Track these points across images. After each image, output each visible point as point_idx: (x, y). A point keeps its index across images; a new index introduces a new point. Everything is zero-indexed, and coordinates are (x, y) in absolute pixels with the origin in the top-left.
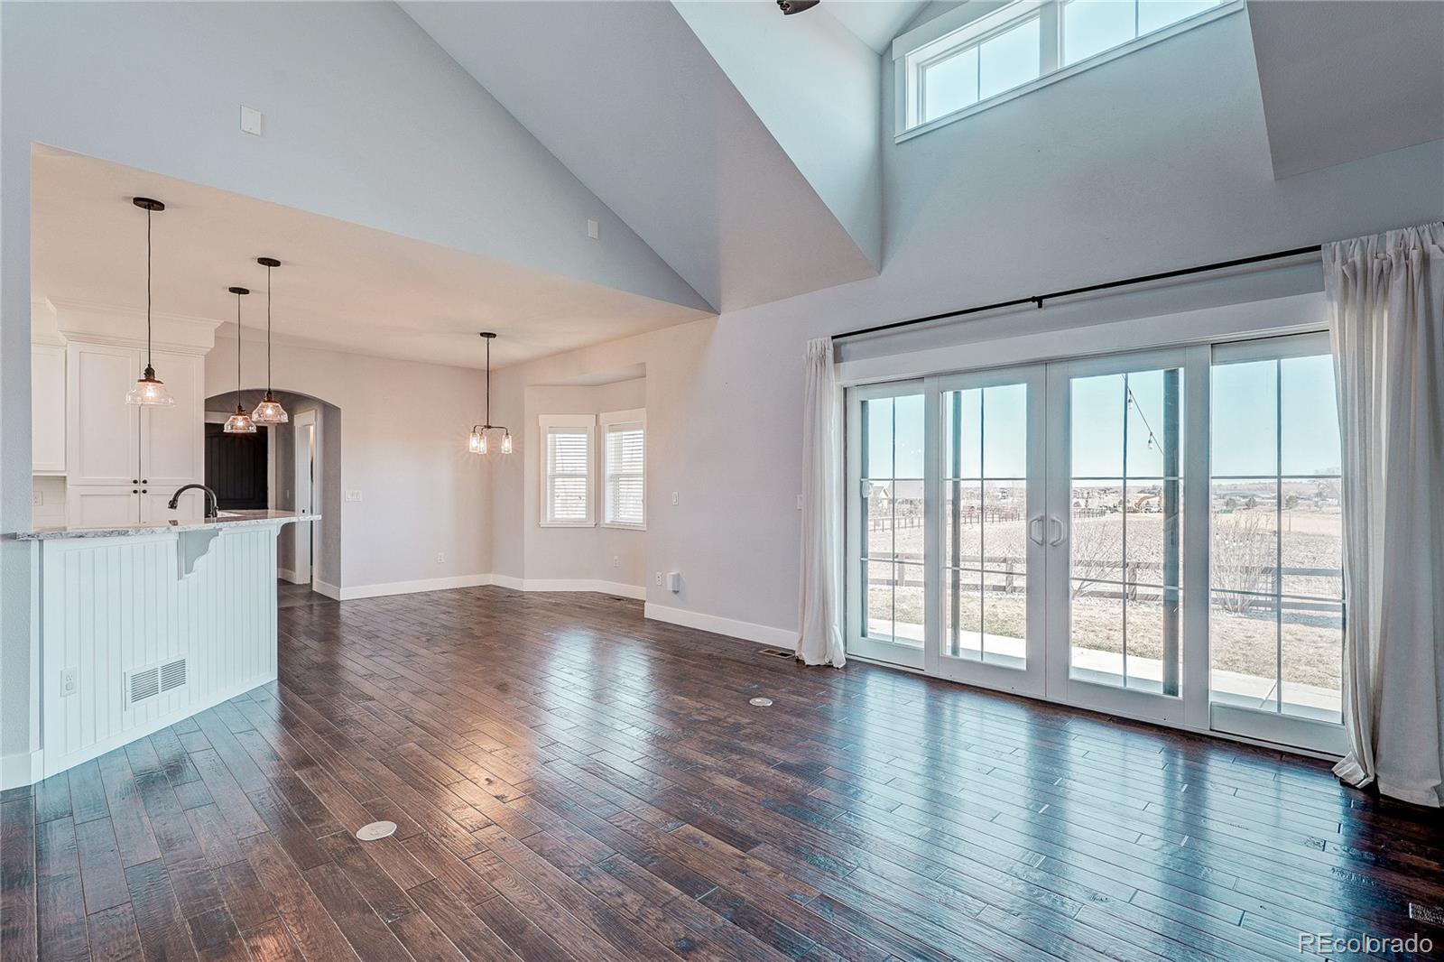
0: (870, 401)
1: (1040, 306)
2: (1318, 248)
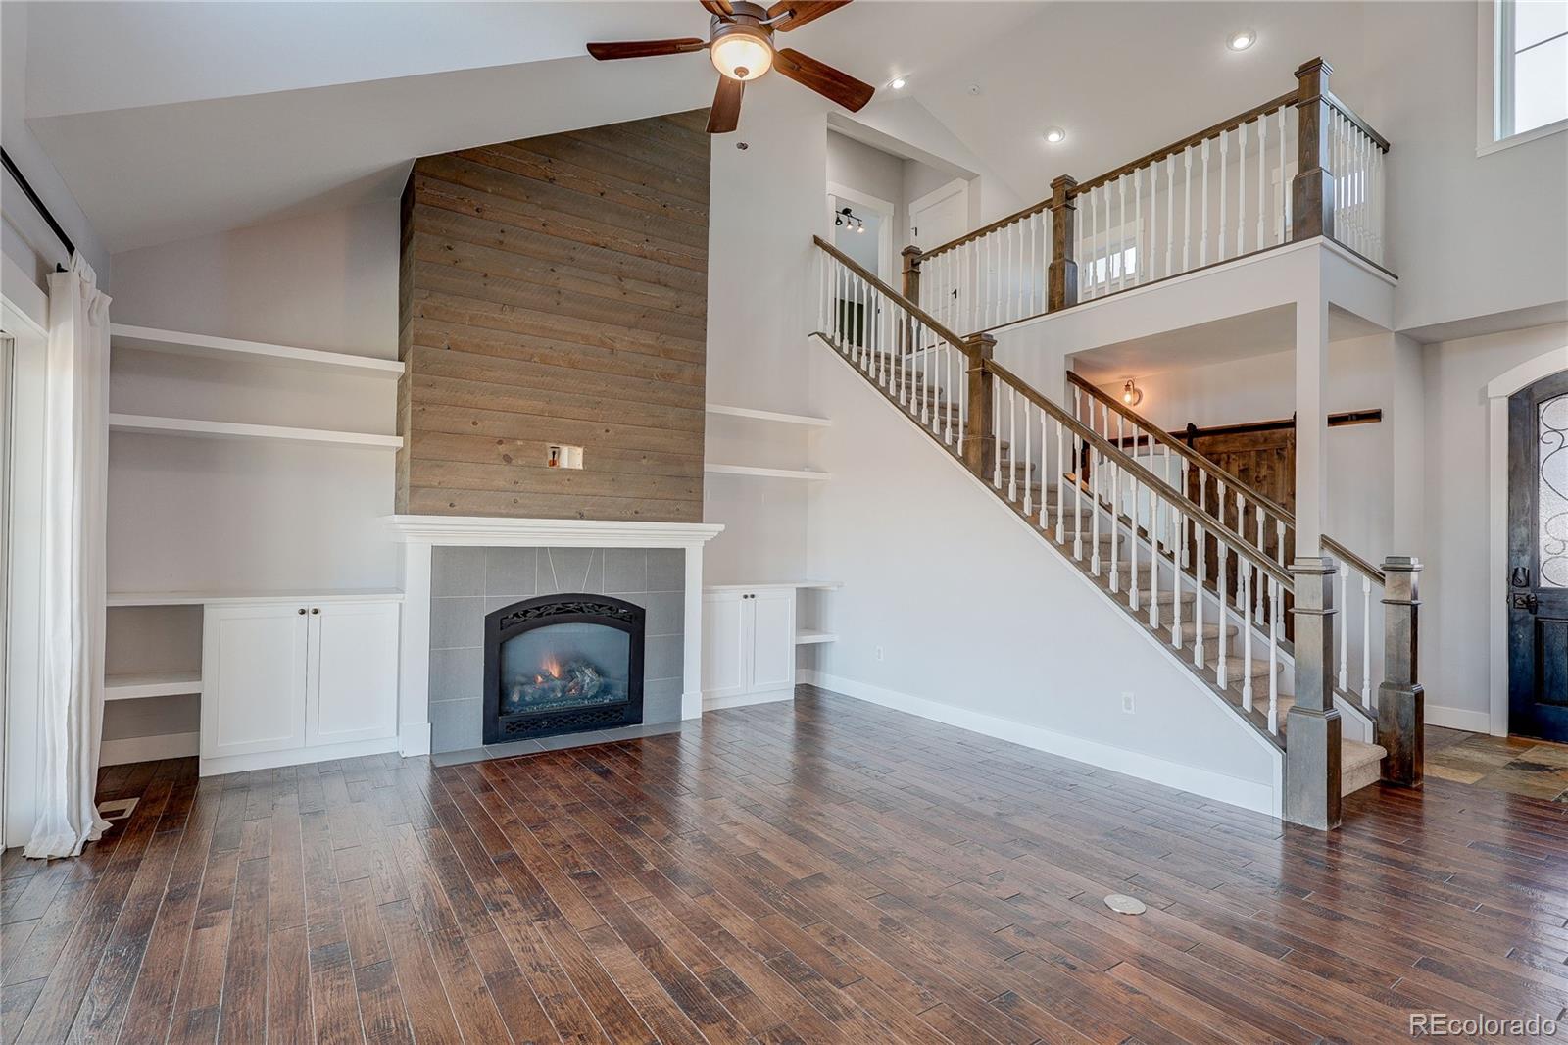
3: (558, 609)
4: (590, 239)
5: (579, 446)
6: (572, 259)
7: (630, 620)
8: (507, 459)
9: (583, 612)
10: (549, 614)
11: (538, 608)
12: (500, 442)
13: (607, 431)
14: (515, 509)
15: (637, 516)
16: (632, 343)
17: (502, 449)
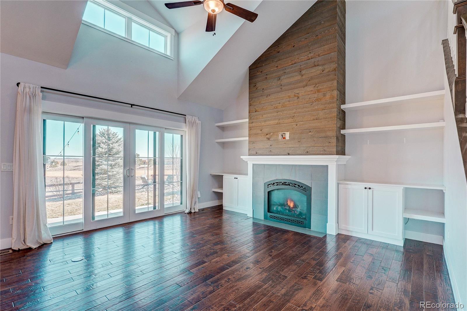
0: (47, 120)
1: (132, 107)
2: (185, 115)
3: (282, 184)
4: (290, 63)
5: (288, 132)
6: (285, 72)
7: (306, 190)
8: (269, 139)
9: (290, 186)
10: (280, 185)
11: (277, 183)
12: (267, 135)
13: (297, 125)
14: (271, 153)
15: (307, 153)
16: (305, 92)
17: (268, 136)
